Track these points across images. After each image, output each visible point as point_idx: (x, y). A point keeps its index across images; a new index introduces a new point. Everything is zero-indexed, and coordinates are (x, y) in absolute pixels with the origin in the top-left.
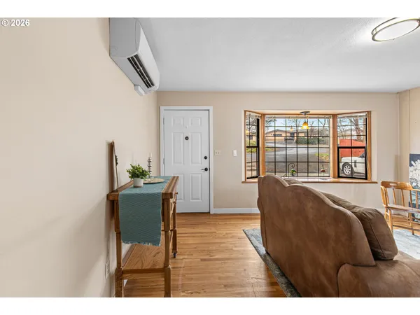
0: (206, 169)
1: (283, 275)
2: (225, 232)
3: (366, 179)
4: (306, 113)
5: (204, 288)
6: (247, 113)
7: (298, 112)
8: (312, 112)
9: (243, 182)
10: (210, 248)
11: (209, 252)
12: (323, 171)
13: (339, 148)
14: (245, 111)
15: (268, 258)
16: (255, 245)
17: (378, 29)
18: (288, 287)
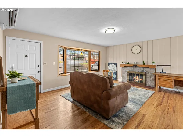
0: (39, 72)
1: (81, 104)
2: (52, 99)
3: (98, 70)
4: (82, 49)
5: (51, 122)
6: (60, 47)
7: (79, 49)
8: (84, 49)
9: (58, 76)
10: (48, 107)
11: (48, 109)
12: (87, 69)
13: (91, 61)
14: (59, 46)
15: (74, 101)
16: (68, 99)
17: (107, 30)
18: (84, 108)
